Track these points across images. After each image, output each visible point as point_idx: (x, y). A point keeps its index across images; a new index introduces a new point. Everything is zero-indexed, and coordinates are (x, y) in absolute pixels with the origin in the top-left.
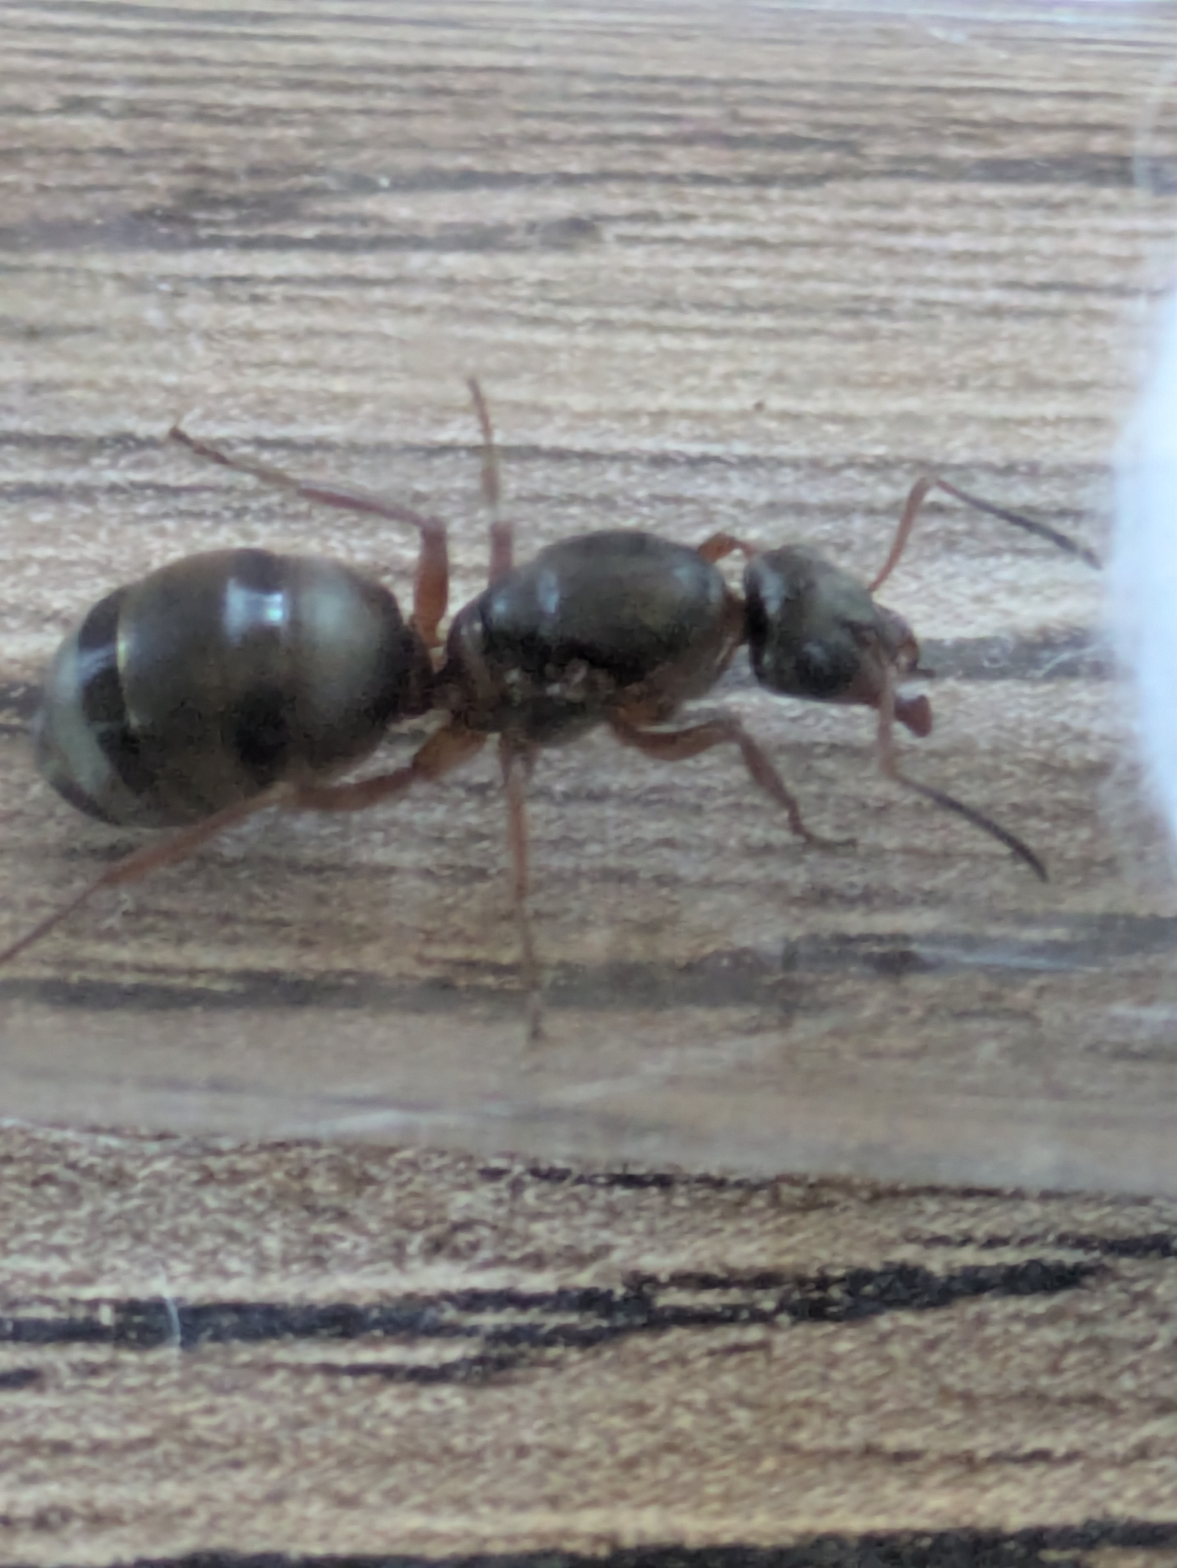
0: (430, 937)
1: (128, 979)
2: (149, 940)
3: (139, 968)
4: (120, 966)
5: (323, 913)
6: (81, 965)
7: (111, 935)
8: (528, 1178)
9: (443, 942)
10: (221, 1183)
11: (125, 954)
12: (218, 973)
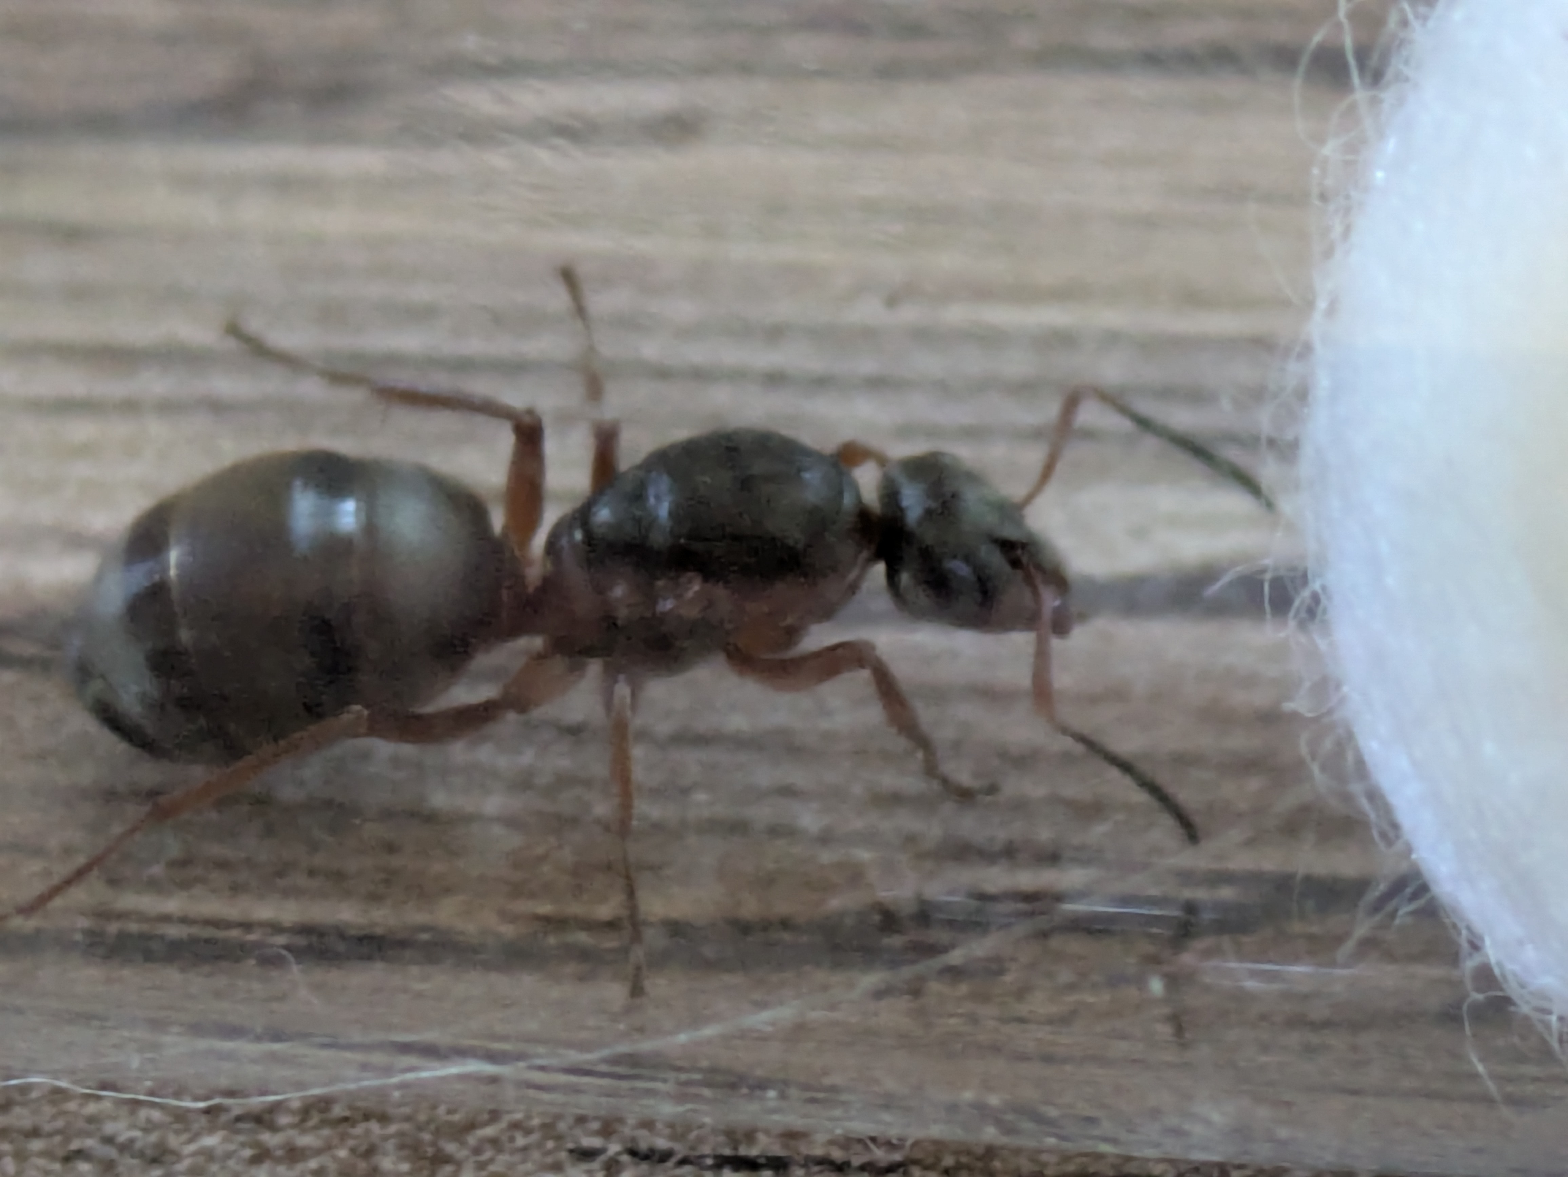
0: (517, 891)
1: (174, 931)
2: (198, 890)
3: (184, 920)
4: (166, 918)
5: (396, 861)
6: (121, 916)
7: (154, 886)
8: (625, 1158)
9: (532, 896)
10: (278, 1161)
11: (173, 905)
12: (276, 928)
